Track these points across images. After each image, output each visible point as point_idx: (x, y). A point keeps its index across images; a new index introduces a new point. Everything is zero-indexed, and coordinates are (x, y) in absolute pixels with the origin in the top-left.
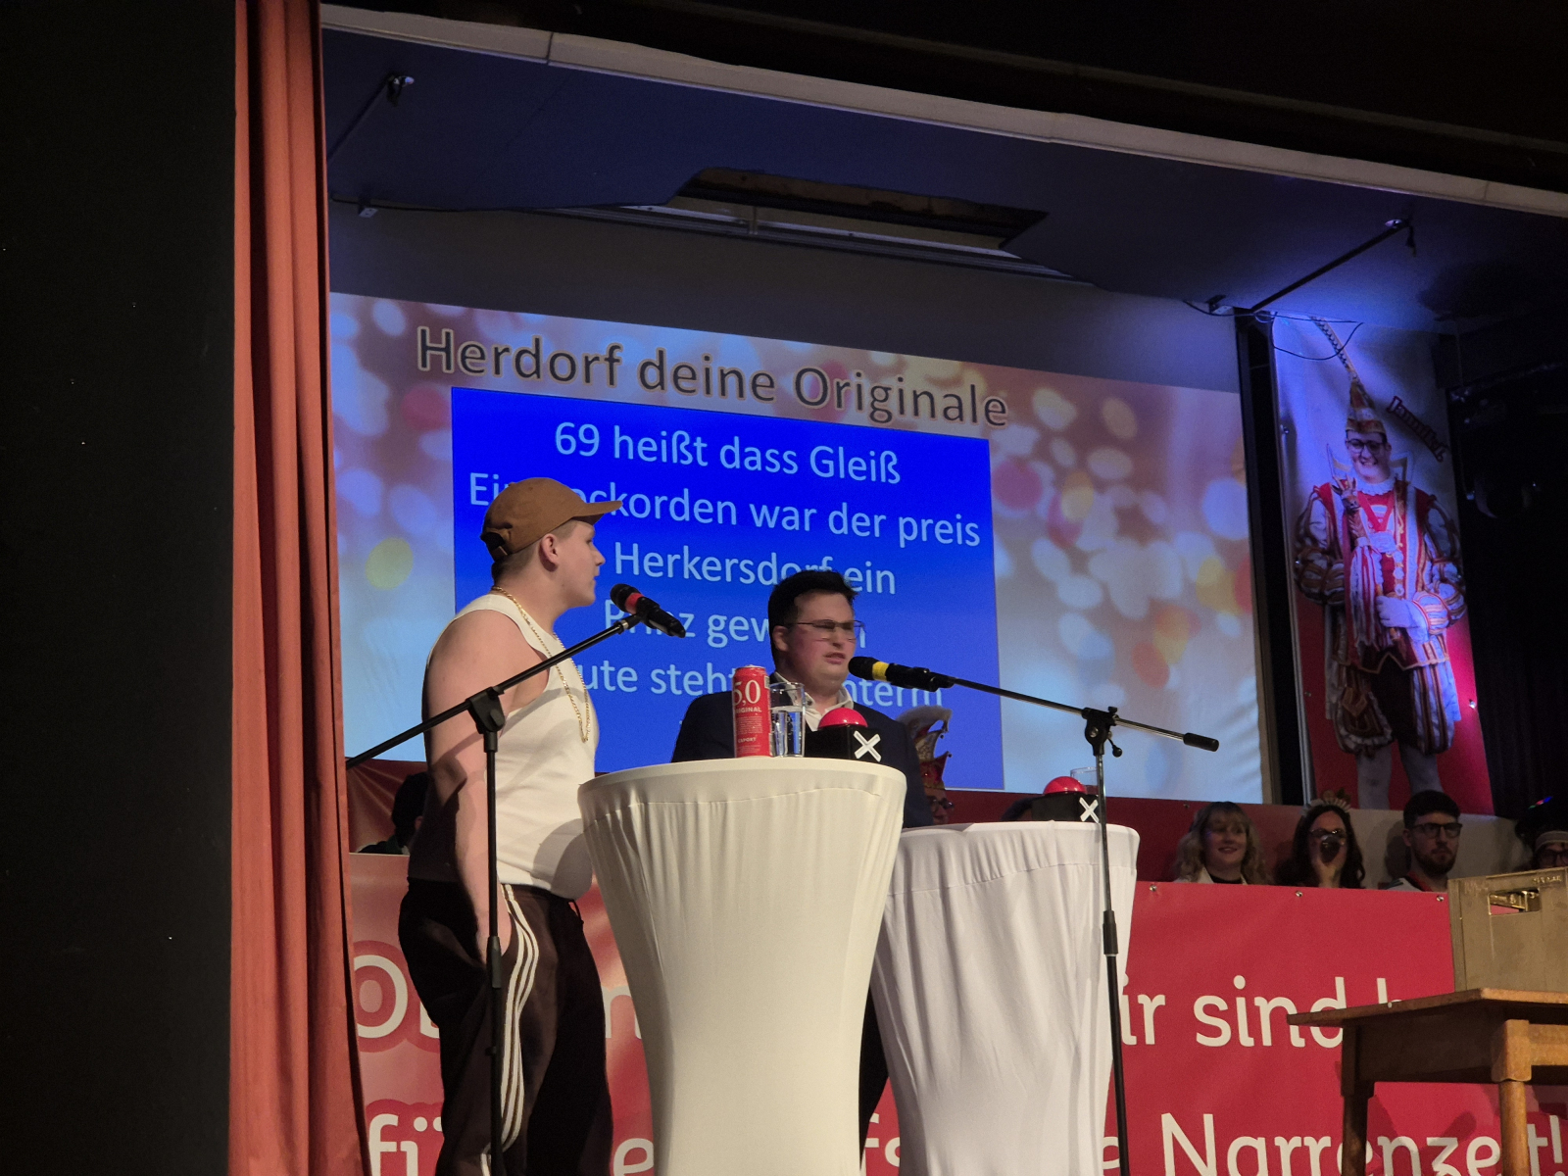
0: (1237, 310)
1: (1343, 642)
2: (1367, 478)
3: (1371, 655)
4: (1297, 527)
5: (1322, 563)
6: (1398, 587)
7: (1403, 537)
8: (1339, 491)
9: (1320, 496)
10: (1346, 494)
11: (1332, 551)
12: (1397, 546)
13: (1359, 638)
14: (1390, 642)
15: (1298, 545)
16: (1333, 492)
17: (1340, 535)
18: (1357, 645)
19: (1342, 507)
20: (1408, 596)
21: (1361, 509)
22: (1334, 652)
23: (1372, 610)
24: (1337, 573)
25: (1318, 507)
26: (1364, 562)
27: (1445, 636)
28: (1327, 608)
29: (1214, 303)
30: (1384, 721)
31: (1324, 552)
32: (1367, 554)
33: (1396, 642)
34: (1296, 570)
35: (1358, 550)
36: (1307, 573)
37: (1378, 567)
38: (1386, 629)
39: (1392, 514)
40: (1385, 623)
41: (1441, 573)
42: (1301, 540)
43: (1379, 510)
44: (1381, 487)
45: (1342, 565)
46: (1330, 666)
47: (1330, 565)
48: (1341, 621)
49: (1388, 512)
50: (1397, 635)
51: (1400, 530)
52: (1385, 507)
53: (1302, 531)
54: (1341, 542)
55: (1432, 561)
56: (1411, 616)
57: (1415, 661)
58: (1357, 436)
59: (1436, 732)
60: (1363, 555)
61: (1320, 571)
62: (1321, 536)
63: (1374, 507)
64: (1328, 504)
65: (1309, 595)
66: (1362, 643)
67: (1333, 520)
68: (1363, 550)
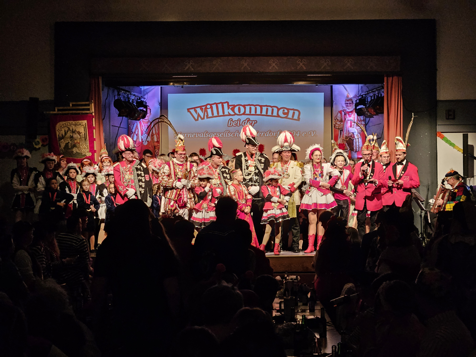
1: (342, 135)
2: (348, 109)
3: (346, 137)
4: (335, 118)
5: (339, 123)
6: (353, 126)
8: (343, 111)
9: (340, 112)
10: (344, 112)
11: (341, 121)
13: (345, 135)
14: (350, 135)
15: (335, 121)
17: (343, 118)
18: (344, 136)
19: (344, 114)
20: (355, 127)
21: (347, 114)
22: (340, 137)
23: (348, 130)
24: (342, 125)
25: (339, 114)
26: (347, 122)
27: (361, 133)
28: (340, 130)
30: (348, 147)
31: (339, 121)
33: (351, 135)
34: (334, 125)
35: (346, 120)
36: (336, 125)
37: (349, 123)
38: (350, 133)
39: (352, 115)
40: (349, 132)
41: (361, 123)
42: (335, 120)
44: (351, 110)
45: (343, 123)
46: (339, 139)
47: (340, 123)
48: (342, 132)
49: (352, 114)
50: (352, 133)
51: (354, 117)
53: (336, 119)
54: (343, 120)
55: (359, 121)
56: (355, 131)
57: (355, 138)
58: (347, 102)
59: (357, 149)
61: (338, 125)
62: (339, 119)
63: (350, 113)
64: (341, 114)
65: (336, 128)
66: (345, 136)
67: (342, 116)
68: (347, 120)
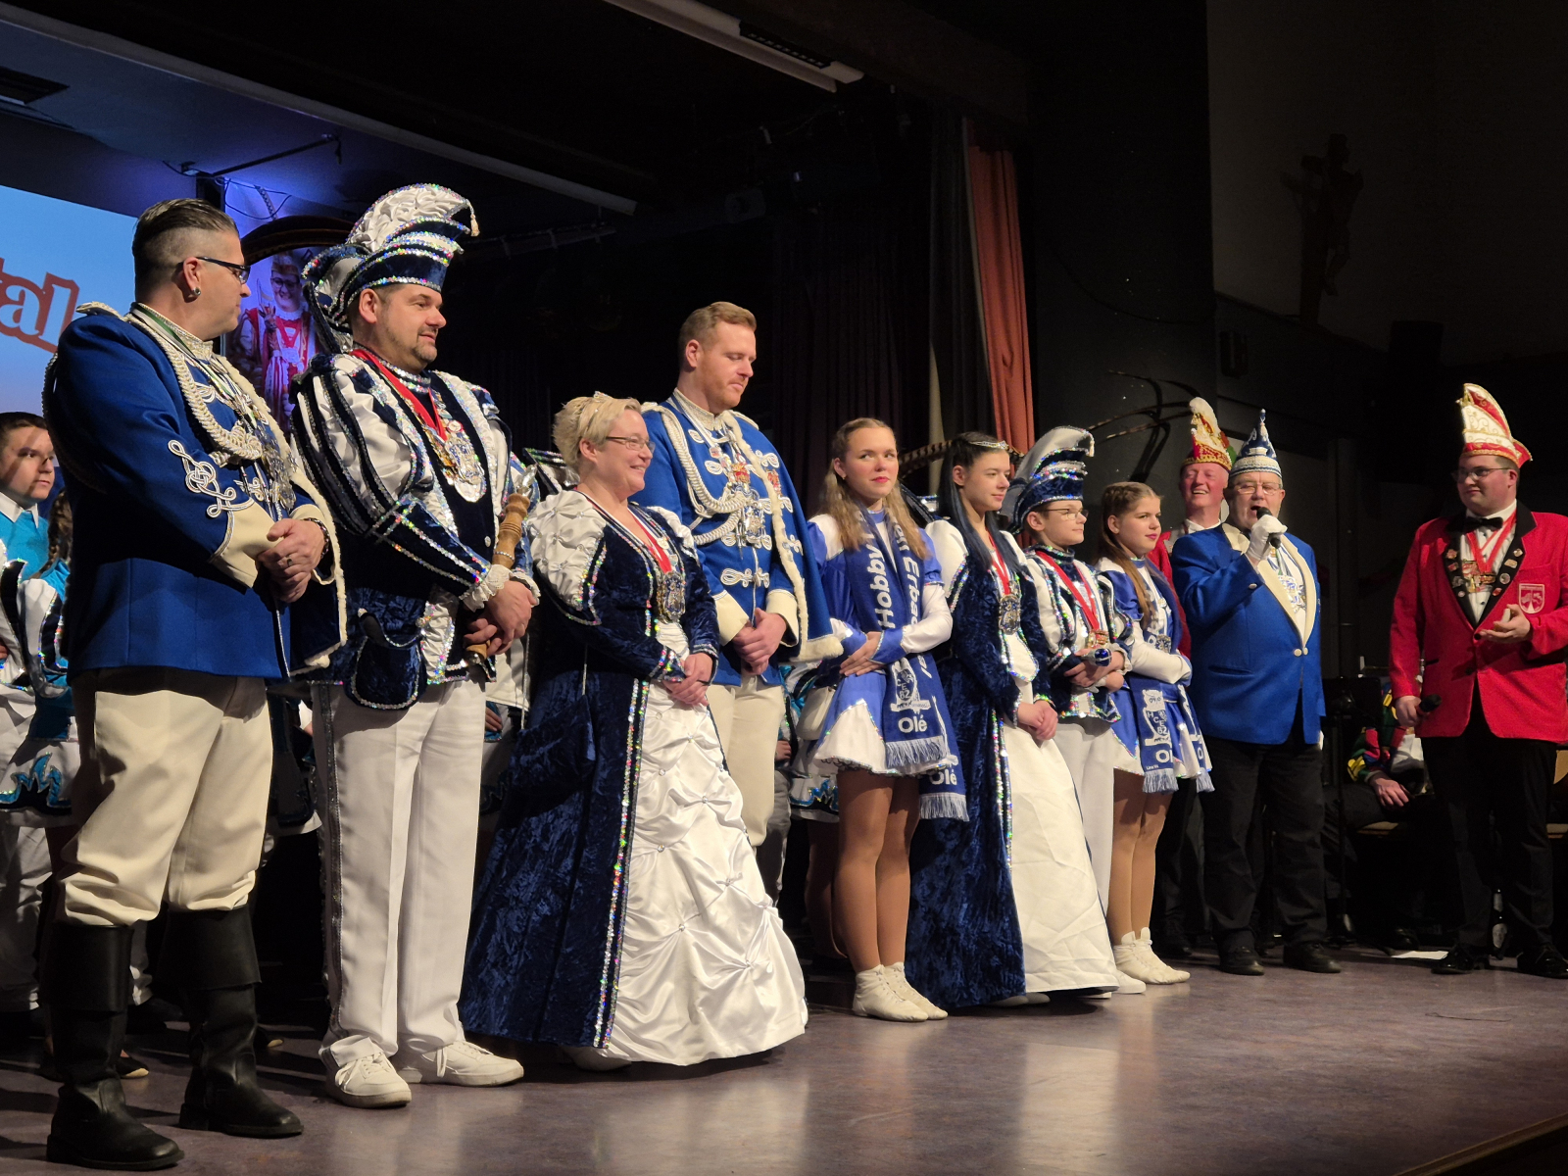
0: (201, 174)
2: (284, 308)
4: (231, 339)
5: (247, 367)
7: (305, 352)
8: (263, 315)
10: (268, 318)
11: (255, 358)
12: (300, 360)
15: (231, 351)
16: (259, 316)
17: (261, 347)
19: (265, 327)
21: (278, 330)
25: (248, 325)
26: (277, 368)
29: (185, 166)
31: (249, 359)
32: (279, 362)
35: (273, 359)
37: (286, 372)
39: (299, 336)
43: (290, 331)
44: (293, 316)
45: (260, 369)
49: (296, 334)
51: (303, 348)
52: (294, 330)
53: (235, 342)
54: (261, 352)
58: (279, 276)
60: (276, 363)
63: (287, 329)
64: (255, 324)
67: (257, 335)
68: (276, 358)
